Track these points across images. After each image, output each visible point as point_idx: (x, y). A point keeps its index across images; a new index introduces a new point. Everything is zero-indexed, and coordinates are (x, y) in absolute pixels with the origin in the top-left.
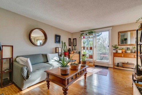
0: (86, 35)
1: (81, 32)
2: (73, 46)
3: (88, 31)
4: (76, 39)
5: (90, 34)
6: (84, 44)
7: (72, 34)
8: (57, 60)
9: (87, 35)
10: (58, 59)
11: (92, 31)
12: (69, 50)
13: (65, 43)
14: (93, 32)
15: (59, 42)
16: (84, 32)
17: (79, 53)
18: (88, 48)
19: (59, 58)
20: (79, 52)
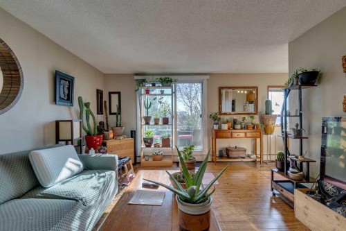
0: (154, 85)
1: (137, 74)
2: (111, 114)
3: (159, 77)
4: (119, 93)
5: (165, 84)
6: (147, 109)
7: (106, 77)
8: (76, 169)
9: (157, 85)
10: (79, 165)
11: (170, 77)
12: (101, 129)
13: (87, 105)
14: (171, 81)
15: (68, 99)
16: (148, 78)
17: (133, 134)
18: (159, 119)
19: (82, 159)
20: (132, 131)
